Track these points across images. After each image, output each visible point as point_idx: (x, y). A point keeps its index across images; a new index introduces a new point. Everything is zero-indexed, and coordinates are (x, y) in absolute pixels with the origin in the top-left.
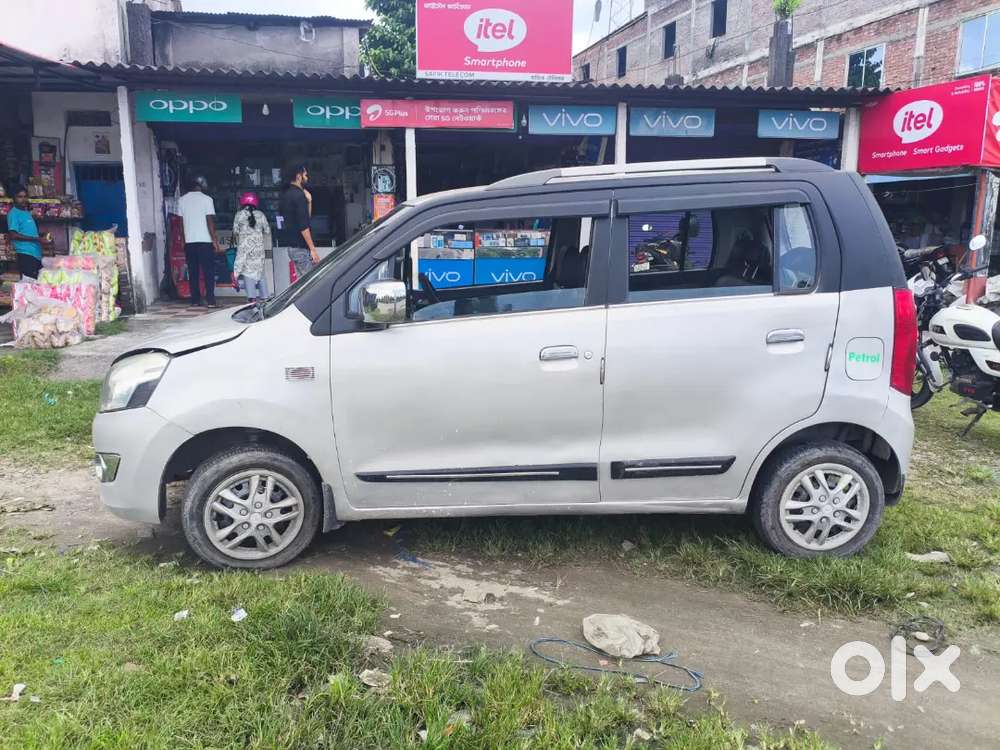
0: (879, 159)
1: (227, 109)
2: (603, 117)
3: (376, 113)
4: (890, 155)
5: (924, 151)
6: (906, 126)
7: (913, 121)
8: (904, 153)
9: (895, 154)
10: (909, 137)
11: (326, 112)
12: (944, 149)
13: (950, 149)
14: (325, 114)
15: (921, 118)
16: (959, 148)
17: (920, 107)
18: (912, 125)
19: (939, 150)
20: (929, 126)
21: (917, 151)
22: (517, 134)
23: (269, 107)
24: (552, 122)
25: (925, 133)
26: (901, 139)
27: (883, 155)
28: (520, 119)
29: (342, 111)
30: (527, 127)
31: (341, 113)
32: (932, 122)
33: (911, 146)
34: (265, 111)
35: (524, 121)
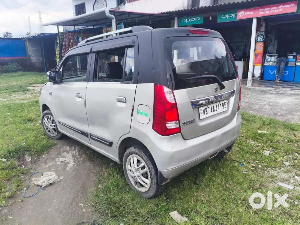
1: (200, 19)
3: (242, 14)
11: (227, 16)
14: (227, 17)
23: (212, 18)
29: (232, 15)
31: (232, 16)
34: (210, 19)
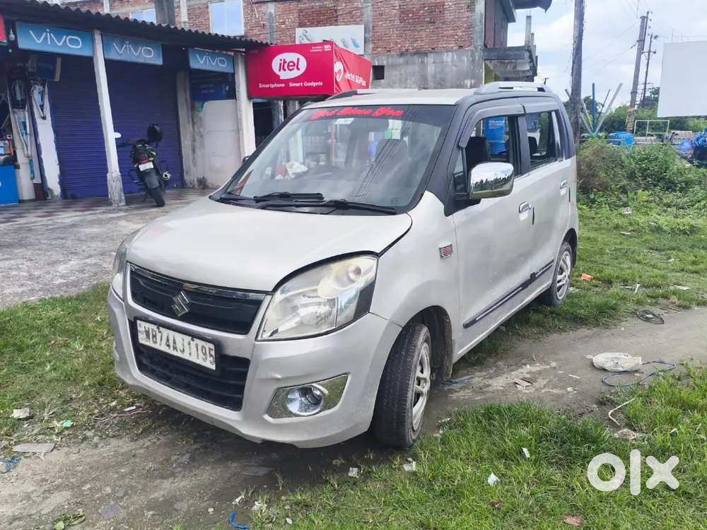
0: (263, 88)
2: (82, 41)
4: (272, 86)
5: (298, 85)
6: (282, 67)
7: (286, 65)
8: (283, 85)
9: (275, 85)
10: (285, 75)
12: (309, 84)
13: (314, 84)
15: (291, 64)
16: (320, 84)
17: (290, 57)
18: (286, 67)
19: (306, 84)
20: (298, 69)
21: (291, 85)
22: (7, 47)
24: (39, 40)
25: (295, 74)
26: (279, 76)
27: (267, 86)
28: (8, 34)
30: (16, 41)
32: (299, 67)
33: (287, 81)
35: (12, 36)
